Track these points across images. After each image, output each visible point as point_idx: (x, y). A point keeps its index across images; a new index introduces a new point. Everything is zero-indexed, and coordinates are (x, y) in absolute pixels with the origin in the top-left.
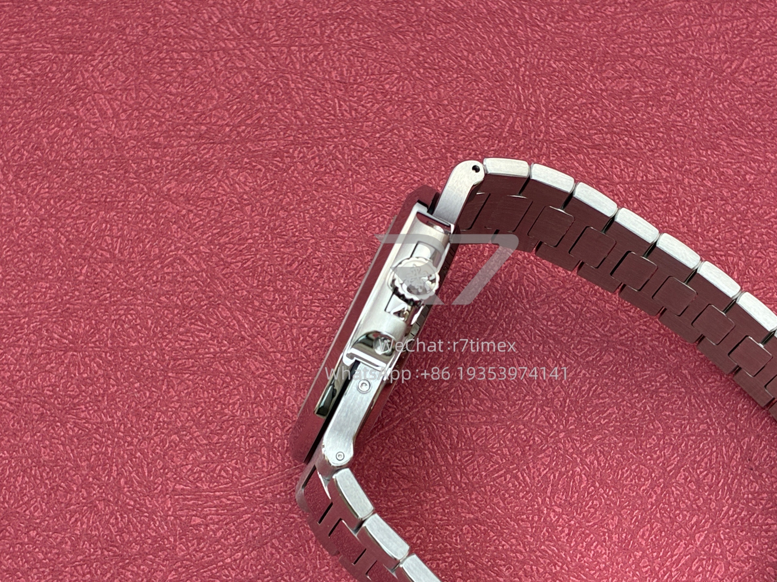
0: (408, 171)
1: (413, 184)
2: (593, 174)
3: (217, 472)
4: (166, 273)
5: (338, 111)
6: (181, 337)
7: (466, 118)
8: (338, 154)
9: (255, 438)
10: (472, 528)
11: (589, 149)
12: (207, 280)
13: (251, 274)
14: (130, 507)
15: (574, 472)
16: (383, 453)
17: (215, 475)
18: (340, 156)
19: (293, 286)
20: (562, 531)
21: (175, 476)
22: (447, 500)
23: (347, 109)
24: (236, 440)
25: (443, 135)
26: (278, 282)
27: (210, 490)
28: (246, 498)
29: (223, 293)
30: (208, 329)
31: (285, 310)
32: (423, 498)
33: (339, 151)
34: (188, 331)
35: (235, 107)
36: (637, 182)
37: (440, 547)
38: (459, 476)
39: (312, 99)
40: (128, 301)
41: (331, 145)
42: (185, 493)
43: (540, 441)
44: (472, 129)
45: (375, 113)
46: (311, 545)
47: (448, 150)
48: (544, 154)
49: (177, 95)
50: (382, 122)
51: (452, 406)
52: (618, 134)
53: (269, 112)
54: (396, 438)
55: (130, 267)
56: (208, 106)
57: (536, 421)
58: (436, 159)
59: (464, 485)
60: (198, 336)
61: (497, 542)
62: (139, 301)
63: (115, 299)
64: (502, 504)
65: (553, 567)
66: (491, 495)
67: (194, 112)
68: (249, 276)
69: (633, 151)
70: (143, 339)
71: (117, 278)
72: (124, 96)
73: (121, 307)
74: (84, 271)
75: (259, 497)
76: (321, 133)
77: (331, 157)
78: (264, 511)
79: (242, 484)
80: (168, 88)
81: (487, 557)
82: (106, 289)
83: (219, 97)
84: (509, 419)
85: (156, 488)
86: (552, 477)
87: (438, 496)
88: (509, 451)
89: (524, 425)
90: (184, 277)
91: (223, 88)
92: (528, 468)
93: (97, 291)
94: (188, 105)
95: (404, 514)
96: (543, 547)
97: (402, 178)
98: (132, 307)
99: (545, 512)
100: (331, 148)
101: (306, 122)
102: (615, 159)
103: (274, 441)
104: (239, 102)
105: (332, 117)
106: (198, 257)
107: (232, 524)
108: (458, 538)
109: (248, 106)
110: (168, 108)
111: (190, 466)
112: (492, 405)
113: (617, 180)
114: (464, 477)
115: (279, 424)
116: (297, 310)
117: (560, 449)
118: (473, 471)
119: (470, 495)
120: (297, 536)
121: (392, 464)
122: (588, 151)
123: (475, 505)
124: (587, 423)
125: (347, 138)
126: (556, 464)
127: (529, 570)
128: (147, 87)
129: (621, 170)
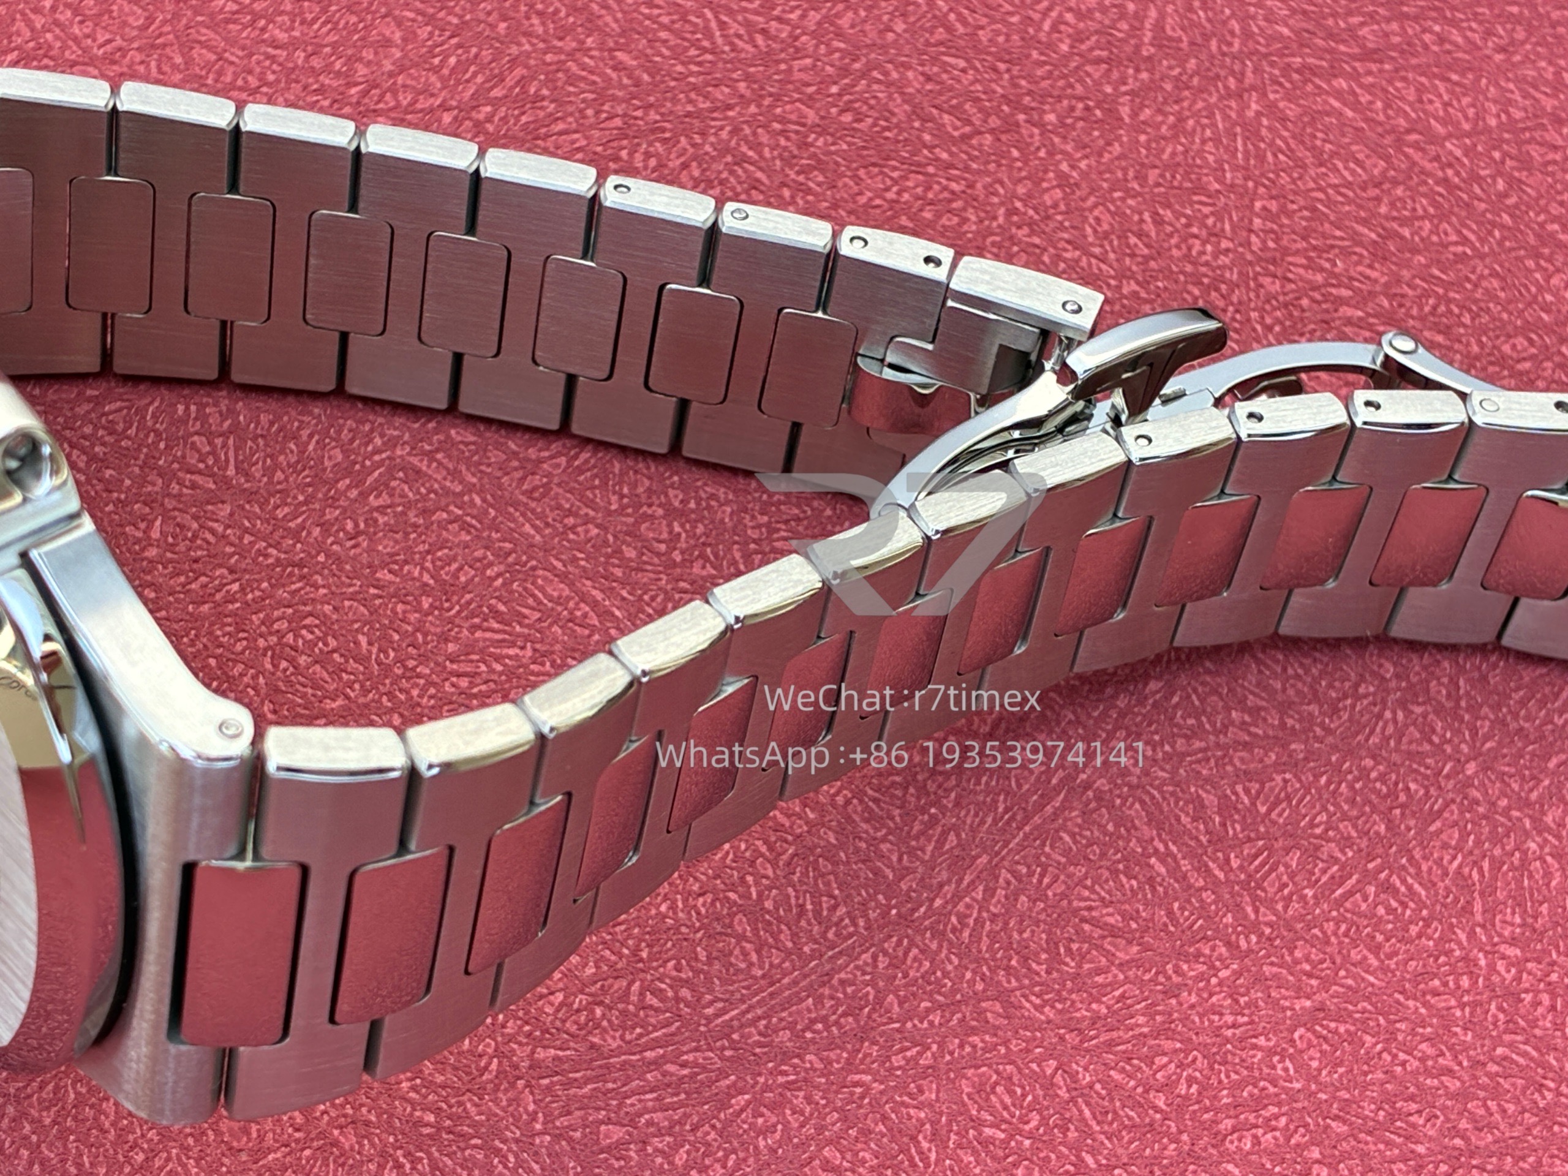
0: (931, 170)
1: (950, 201)
2: (1381, 124)
3: (634, 998)
4: (377, 509)
5: (720, 41)
6: (455, 666)
7: (1043, 20)
8: (744, 148)
9: (709, 897)
10: (1314, 1032)
11: (1357, 64)
12: (487, 513)
13: (597, 482)
14: (426, 1131)
15: (1525, 853)
16: (1046, 881)
17: (631, 1008)
18: (751, 153)
19: (712, 496)
20: (1536, 1004)
21: (527, 1028)
22: (1238, 974)
23: (742, 31)
24: (663, 908)
25: (995, 70)
26: (671, 493)
27: (630, 1047)
28: (728, 1053)
29: (538, 538)
30: (519, 635)
31: (707, 560)
32: (1176, 979)
33: (745, 139)
34: (469, 649)
35: (453, 60)
36: (1488, 130)
37: (1251, 1095)
38: (1249, 909)
39: (648, 17)
40: (293, 593)
41: (722, 128)
42: (566, 1066)
43: (1422, 792)
44: (1064, 48)
45: (813, 34)
46: (925, 1145)
47: (1017, 105)
48: (1253, 88)
49: (293, 45)
50: (837, 55)
51: (1185, 736)
52: (1416, 18)
53: (545, 63)
54: (1067, 838)
55: (276, 507)
56: (379, 64)
57: (1399, 742)
58: (992, 131)
59: (1268, 931)
60: (498, 659)
61: (1386, 1056)
62: (322, 591)
63: (257, 593)
64: (1374, 962)
65: (1536, 1096)
66: (1340, 943)
67: (350, 85)
68: (594, 488)
69: (1460, 55)
70: (357, 686)
71: (247, 539)
72: (153, 64)
73: (276, 614)
74: (155, 534)
75: (761, 1045)
76: (691, 101)
77: (729, 159)
78: (781, 1079)
79: (709, 1020)
80: (263, 30)
81: (1373, 1100)
82: (225, 571)
83: (405, 40)
84: (1334, 748)
85: (486, 1068)
86: (1475, 875)
87: (1212, 967)
88: (1355, 826)
89: (1374, 757)
90: (425, 512)
91: (411, 15)
92: (1411, 859)
93: (203, 579)
94: (328, 69)
95: (1138, 1025)
96: (1500, 1051)
97: (919, 190)
98: (308, 608)
99: (1483, 963)
100: (724, 135)
101: (646, 77)
102: (1423, 79)
103: (760, 894)
104: (459, 46)
105: (709, 57)
106: (449, 457)
107: (707, 1128)
108: (1288, 1064)
109: (486, 54)
110: (278, 81)
111: (560, 997)
112: (1281, 719)
113: (1440, 129)
114: (1262, 910)
115: (764, 849)
116: (738, 555)
117: (1478, 803)
118: (1281, 889)
119: (1291, 953)
120: (881, 1127)
121: (1075, 904)
122: (1354, 69)
123: (1310, 975)
124: (1522, 729)
125: (759, 106)
126: (1478, 843)
127: (1481, 1112)
128: (207, 34)
129: (1446, 105)
